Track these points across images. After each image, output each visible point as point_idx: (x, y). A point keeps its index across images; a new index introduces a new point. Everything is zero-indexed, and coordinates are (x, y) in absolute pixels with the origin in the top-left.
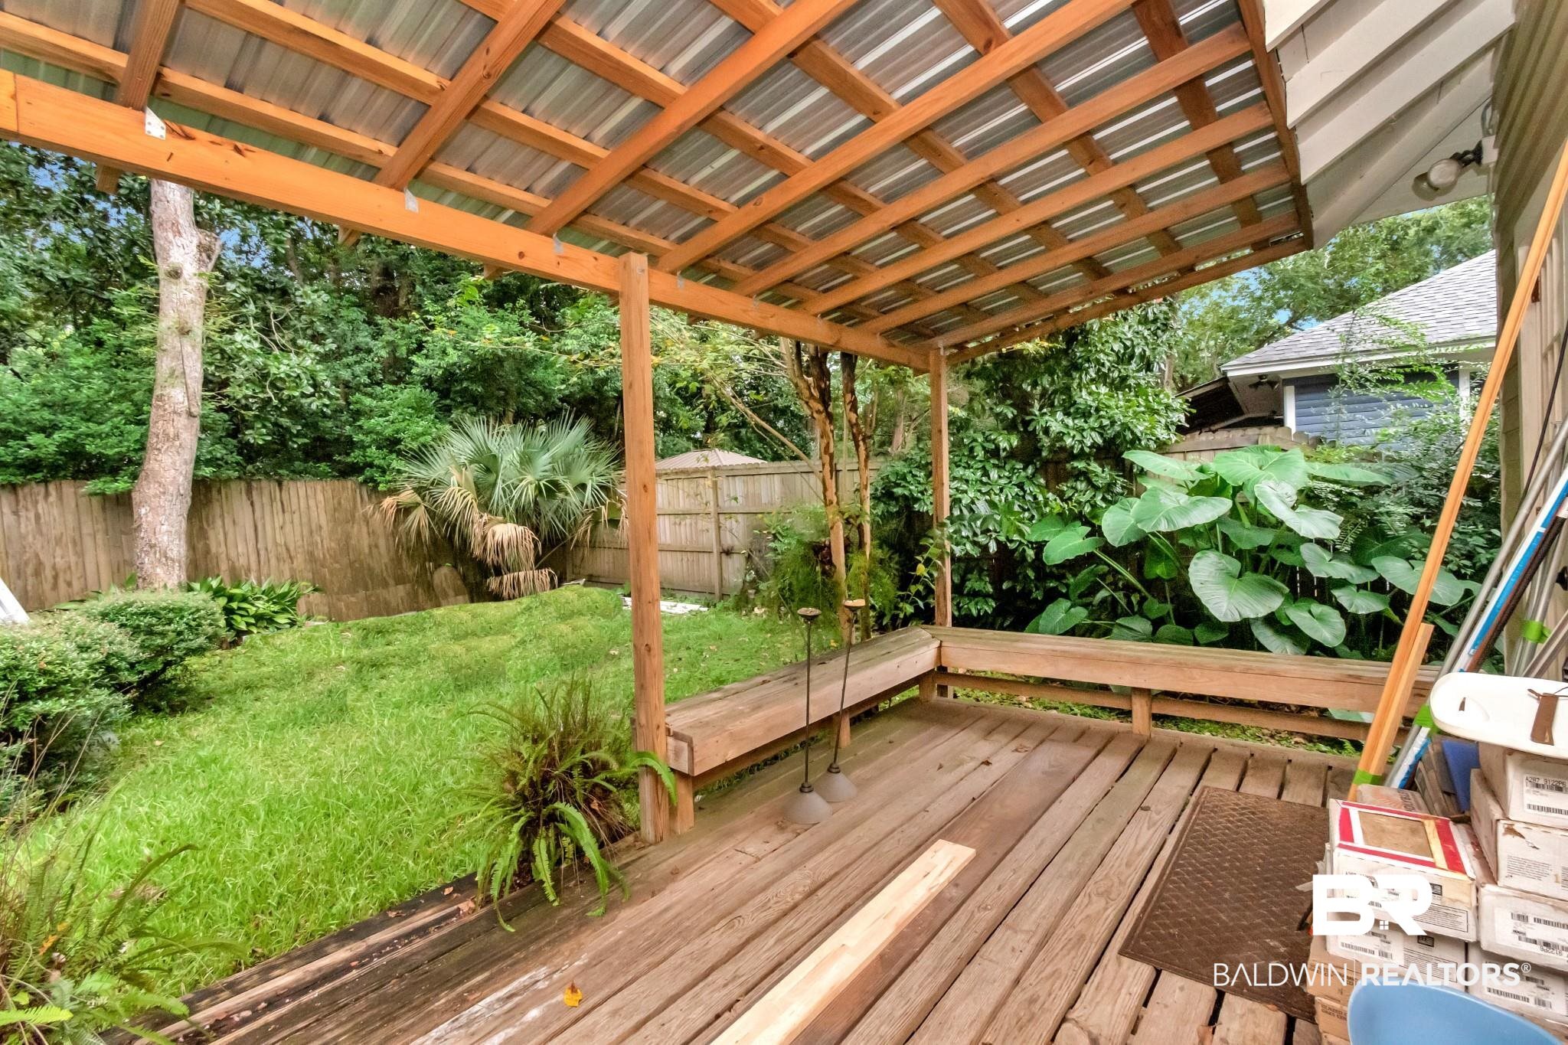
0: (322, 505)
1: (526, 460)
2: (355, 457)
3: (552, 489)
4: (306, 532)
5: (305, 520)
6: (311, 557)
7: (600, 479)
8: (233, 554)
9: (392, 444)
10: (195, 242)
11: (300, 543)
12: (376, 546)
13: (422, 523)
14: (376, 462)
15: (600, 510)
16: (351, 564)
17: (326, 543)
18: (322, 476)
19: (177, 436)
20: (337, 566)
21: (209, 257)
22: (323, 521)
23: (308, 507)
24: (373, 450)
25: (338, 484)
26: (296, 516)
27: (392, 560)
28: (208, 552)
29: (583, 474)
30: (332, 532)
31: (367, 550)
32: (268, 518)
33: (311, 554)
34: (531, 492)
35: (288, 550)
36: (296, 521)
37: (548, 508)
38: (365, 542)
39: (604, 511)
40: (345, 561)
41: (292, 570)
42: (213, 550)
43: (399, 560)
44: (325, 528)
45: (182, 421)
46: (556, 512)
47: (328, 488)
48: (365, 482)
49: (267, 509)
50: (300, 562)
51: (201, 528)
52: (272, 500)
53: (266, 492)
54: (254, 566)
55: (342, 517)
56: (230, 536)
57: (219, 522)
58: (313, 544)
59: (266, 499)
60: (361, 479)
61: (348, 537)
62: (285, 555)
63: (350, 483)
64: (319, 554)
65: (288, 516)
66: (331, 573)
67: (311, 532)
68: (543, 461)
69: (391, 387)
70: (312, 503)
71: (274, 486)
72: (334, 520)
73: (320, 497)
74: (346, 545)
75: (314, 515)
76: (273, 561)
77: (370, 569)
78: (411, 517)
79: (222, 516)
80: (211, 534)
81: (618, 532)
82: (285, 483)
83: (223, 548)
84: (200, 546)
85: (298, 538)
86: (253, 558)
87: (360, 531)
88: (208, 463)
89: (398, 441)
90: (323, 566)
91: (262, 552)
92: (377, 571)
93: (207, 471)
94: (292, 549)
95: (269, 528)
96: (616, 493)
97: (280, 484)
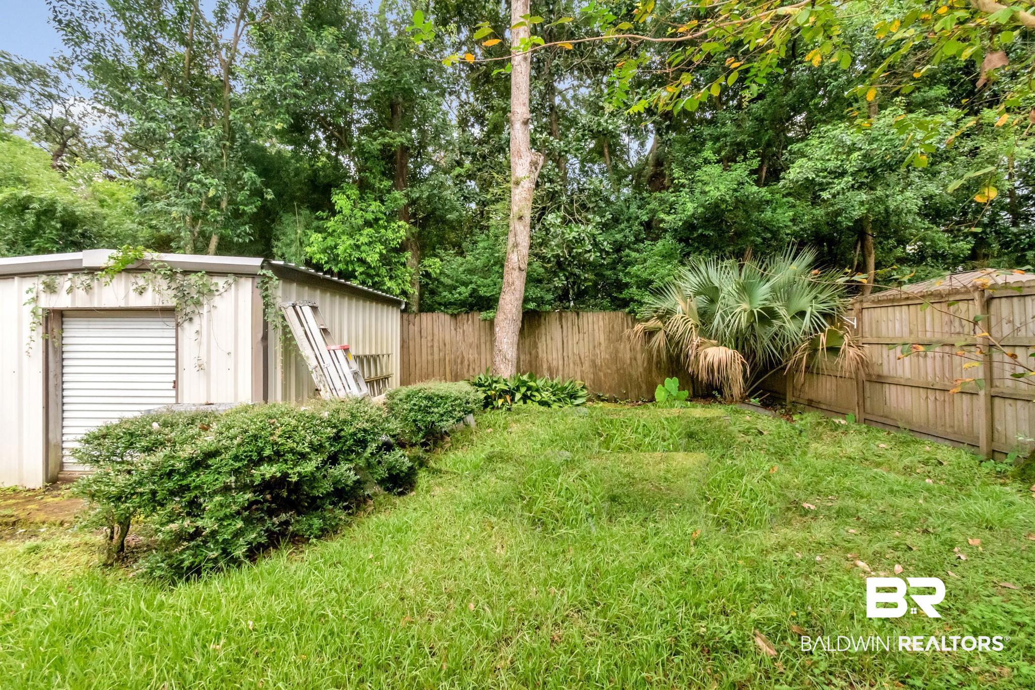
0: (602, 329)
1: (745, 290)
2: (625, 294)
3: (767, 316)
4: (591, 347)
5: (591, 339)
6: (594, 364)
7: (821, 306)
8: (550, 359)
9: (645, 284)
10: (529, 160)
11: (587, 354)
12: (635, 359)
13: (662, 344)
14: (636, 298)
15: (818, 337)
16: (618, 370)
17: (603, 355)
18: (604, 309)
19: (513, 283)
20: (609, 371)
21: (536, 169)
22: (602, 341)
23: (594, 330)
24: (634, 289)
25: (613, 314)
26: (586, 335)
27: (645, 370)
28: (537, 357)
29: (805, 302)
30: (607, 348)
31: (628, 361)
32: (570, 337)
33: (593, 362)
34: (744, 318)
35: (580, 358)
36: (586, 340)
37: (765, 334)
38: (628, 356)
39: (823, 338)
40: (614, 368)
41: (582, 372)
42: (540, 356)
43: (650, 372)
44: (603, 345)
45: (516, 273)
46: (772, 339)
47: (607, 317)
48: (630, 312)
49: (570, 330)
50: (587, 364)
51: (535, 342)
52: (573, 325)
53: (570, 320)
54: (561, 368)
55: (615, 337)
56: (549, 346)
57: (543, 338)
58: (595, 355)
59: (570, 323)
60: (627, 310)
61: (617, 351)
62: (579, 362)
63: (620, 314)
64: (598, 362)
65: (581, 335)
66: (605, 375)
67: (594, 347)
68: (763, 292)
69: (649, 242)
70: (596, 327)
71: (574, 315)
72: (609, 339)
73: (601, 323)
74: (615, 357)
75: (597, 335)
76: (571, 365)
77: (630, 375)
78: (654, 339)
79: (546, 334)
80: (539, 345)
81: (839, 360)
82: (581, 313)
83: (545, 355)
84: (533, 352)
85: (587, 350)
86: (561, 362)
87: (625, 347)
88: (533, 300)
89: (651, 282)
90: (600, 370)
91: (566, 358)
92: (635, 377)
93: (532, 306)
94: (582, 357)
95: (570, 343)
96: (841, 320)
97: (578, 314)
